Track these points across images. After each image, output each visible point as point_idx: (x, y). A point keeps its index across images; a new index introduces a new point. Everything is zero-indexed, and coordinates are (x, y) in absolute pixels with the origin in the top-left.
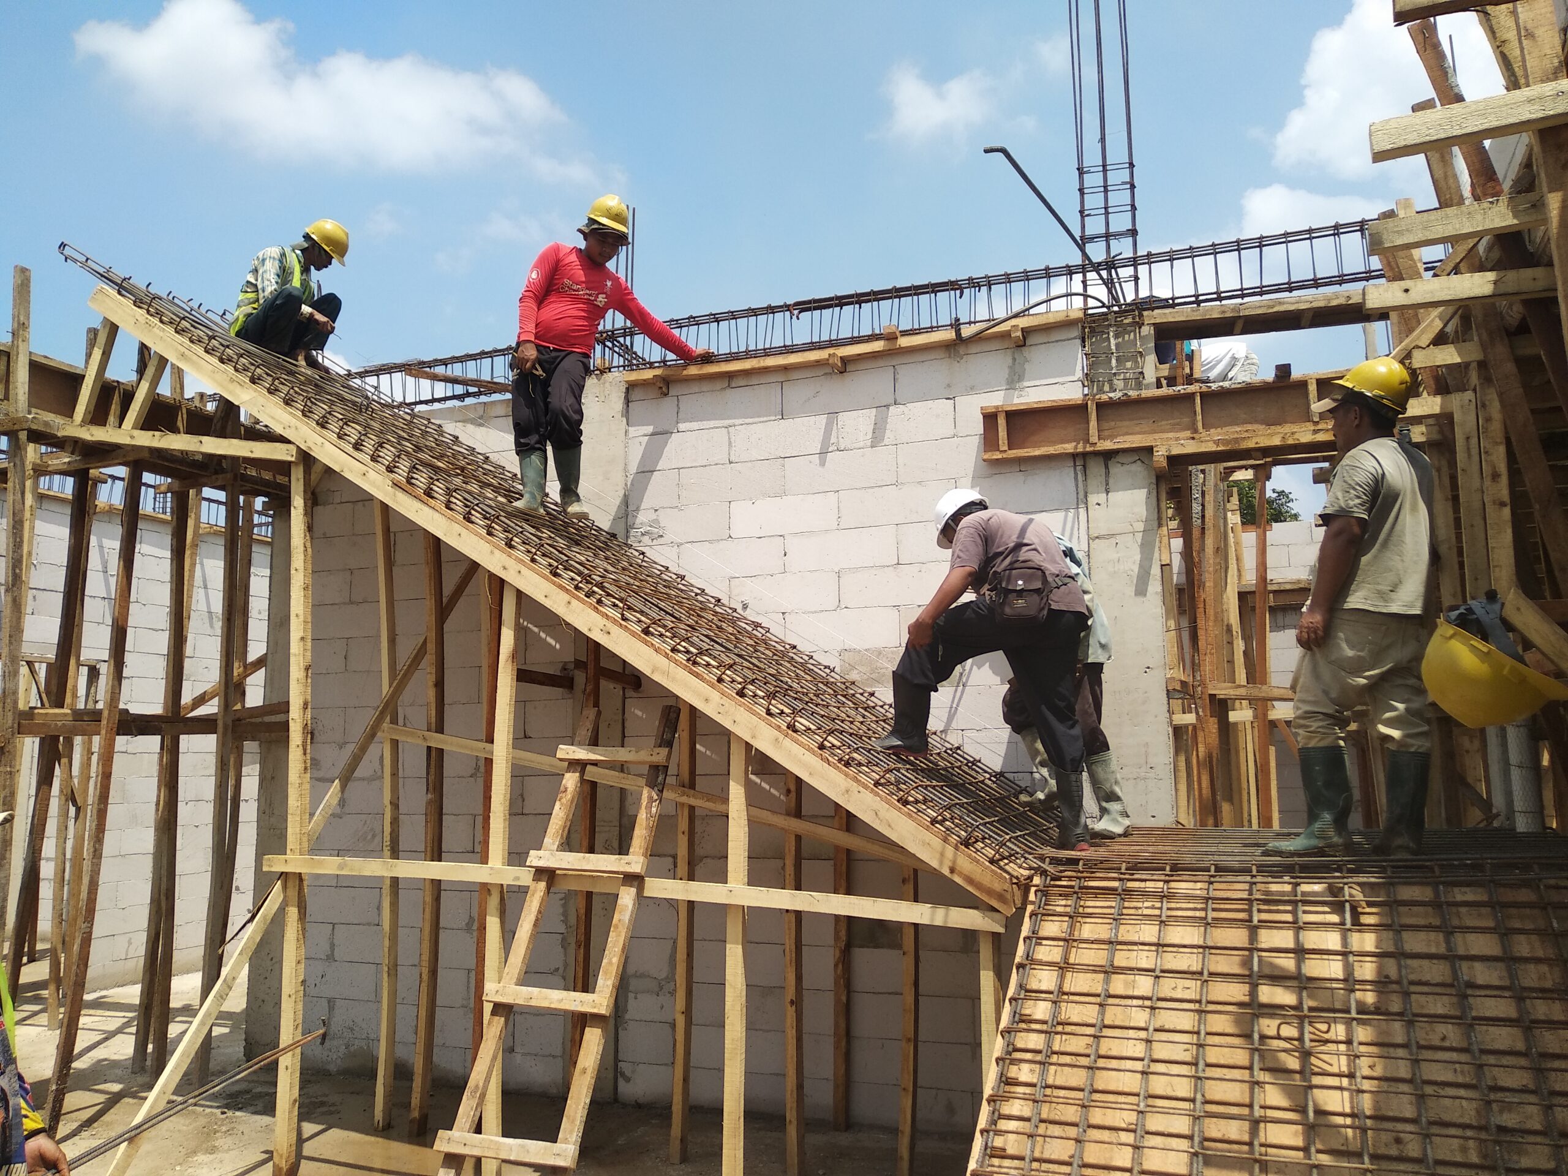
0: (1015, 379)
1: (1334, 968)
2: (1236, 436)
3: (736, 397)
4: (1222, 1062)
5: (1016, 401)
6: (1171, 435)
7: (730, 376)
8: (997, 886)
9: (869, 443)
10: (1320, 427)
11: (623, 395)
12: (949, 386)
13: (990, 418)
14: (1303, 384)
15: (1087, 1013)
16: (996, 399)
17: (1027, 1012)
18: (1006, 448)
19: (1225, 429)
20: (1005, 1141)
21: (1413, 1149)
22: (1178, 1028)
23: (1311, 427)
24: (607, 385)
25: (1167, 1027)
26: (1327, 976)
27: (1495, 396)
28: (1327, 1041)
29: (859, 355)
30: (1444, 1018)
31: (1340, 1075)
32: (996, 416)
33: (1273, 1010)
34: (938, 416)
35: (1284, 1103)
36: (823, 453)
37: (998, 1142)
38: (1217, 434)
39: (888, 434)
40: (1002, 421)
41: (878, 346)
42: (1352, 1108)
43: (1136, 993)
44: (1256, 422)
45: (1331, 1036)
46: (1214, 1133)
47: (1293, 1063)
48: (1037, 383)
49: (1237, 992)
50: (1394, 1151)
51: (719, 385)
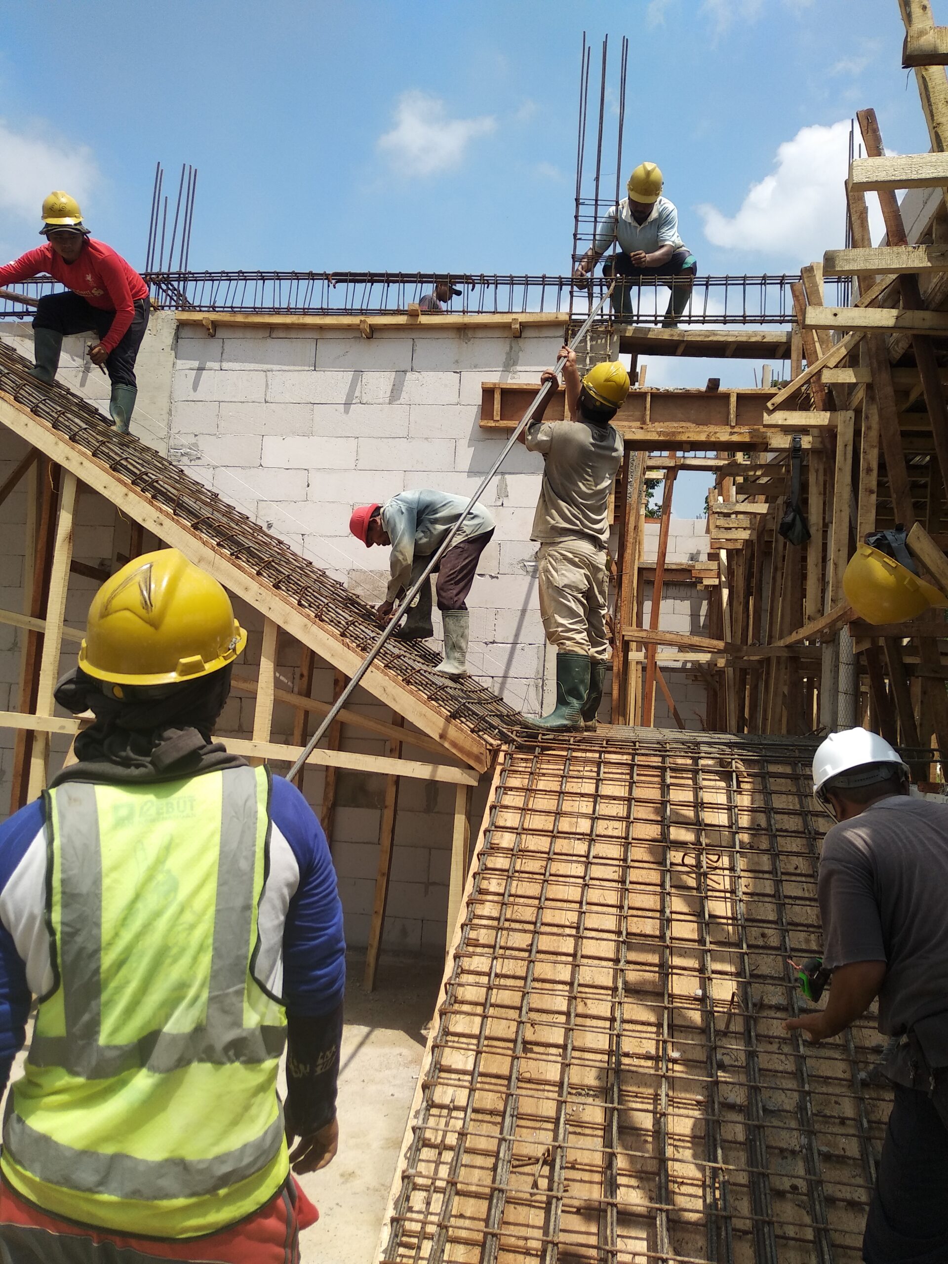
0: (510, 364)
1: (722, 819)
2: (674, 430)
3: (275, 346)
4: (640, 880)
5: (510, 381)
6: (626, 423)
7: (271, 327)
8: (475, 750)
9: (387, 400)
10: (735, 430)
11: (174, 332)
12: (457, 362)
13: (488, 392)
14: (726, 396)
15: (541, 843)
16: (494, 378)
17: (496, 842)
18: (498, 418)
19: (666, 424)
20: (478, 934)
21: (774, 941)
22: (609, 856)
23: (729, 430)
24: (160, 321)
25: (600, 855)
26: (717, 823)
27: (876, 411)
28: (716, 868)
29: (385, 325)
30: (797, 854)
31: (725, 892)
32: (493, 392)
33: (680, 845)
34: (446, 386)
35: (686, 909)
36: (348, 404)
37: (473, 935)
38: (660, 427)
39: (404, 395)
40: (497, 397)
41: (402, 320)
42: (732, 914)
43: (578, 831)
44: (689, 421)
45: (719, 864)
46: (634, 929)
47: (692, 883)
48: (527, 368)
49: (653, 831)
50: (760, 942)
51: (261, 334)
